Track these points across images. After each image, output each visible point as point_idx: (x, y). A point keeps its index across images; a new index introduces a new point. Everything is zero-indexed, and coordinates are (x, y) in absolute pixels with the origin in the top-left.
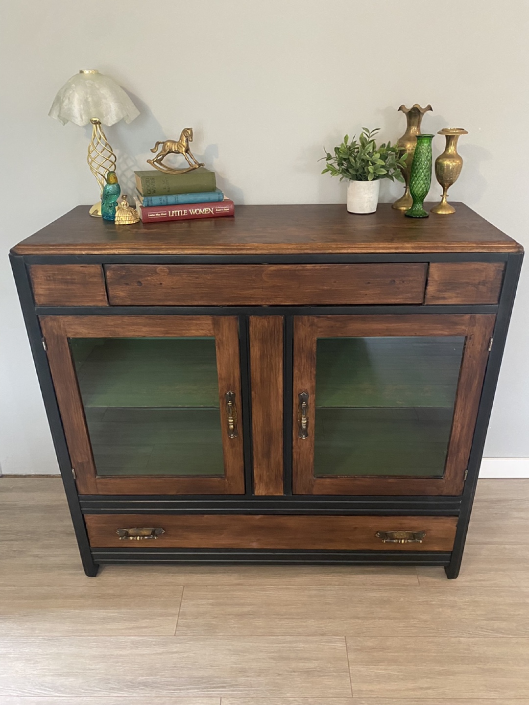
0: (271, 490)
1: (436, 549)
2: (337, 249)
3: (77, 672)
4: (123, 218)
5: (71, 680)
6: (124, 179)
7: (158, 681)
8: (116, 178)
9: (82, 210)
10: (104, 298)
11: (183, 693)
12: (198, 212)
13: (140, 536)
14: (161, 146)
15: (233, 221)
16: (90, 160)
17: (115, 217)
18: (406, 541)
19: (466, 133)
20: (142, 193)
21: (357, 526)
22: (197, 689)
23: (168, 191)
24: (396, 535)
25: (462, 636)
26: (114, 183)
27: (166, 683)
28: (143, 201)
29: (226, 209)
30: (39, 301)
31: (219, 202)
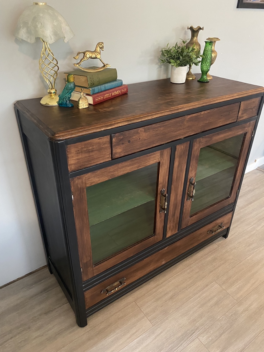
0: (173, 232)
10: (110, 156)
11: (181, 348)
12: (115, 93)
13: (117, 287)
19: (219, 40)
21: (201, 232)
23: (99, 83)
24: (214, 229)
25: (247, 257)
26: (73, 82)
28: (91, 91)
29: (125, 90)
31: (121, 86)
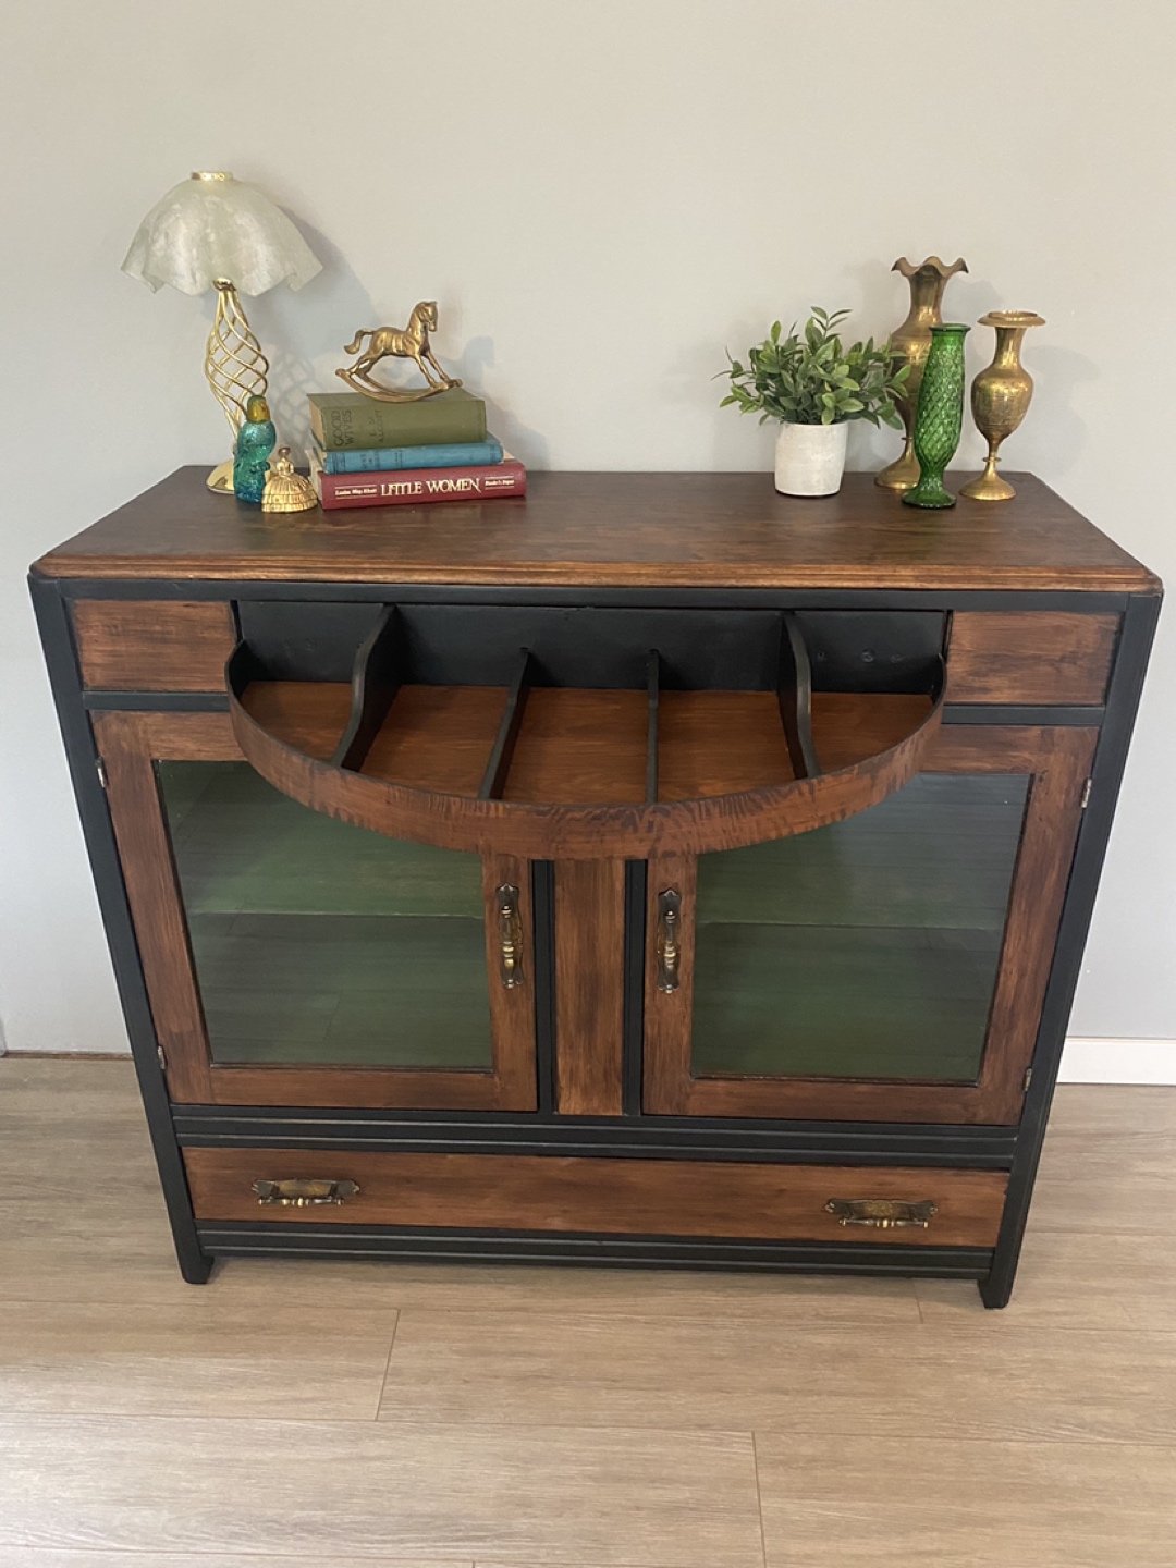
0: (595, 1103)
1: (960, 1241)
2: (748, 577)
3: (158, 1497)
4: (281, 498)
5: (144, 1513)
6: (285, 410)
7: (337, 1521)
8: (265, 409)
9: (192, 476)
11: (389, 1550)
12: (445, 486)
13: (304, 1199)
14: (366, 341)
15: (523, 507)
16: (211, 369)
17: (262, 496)
18: (892, 1224)
19: (1042, 322)
20: (323, 442)
21: (784, 1187)
22: (423, 1540)
23: (381, 440)
24: (871, 1208)
25: (1014, 1437)
26: (262, 422)
27: (355, 1526)
28: (325, 460)
29: (507, 482)
30: (91, 679)
31: (493, 465)
